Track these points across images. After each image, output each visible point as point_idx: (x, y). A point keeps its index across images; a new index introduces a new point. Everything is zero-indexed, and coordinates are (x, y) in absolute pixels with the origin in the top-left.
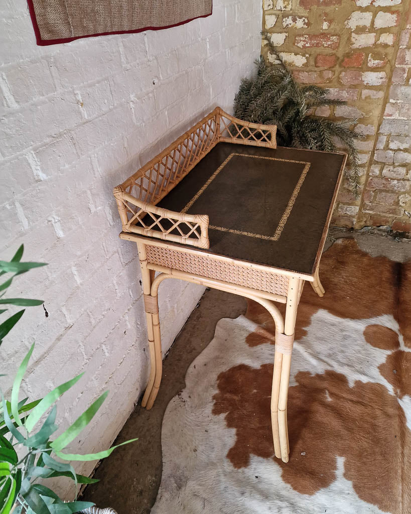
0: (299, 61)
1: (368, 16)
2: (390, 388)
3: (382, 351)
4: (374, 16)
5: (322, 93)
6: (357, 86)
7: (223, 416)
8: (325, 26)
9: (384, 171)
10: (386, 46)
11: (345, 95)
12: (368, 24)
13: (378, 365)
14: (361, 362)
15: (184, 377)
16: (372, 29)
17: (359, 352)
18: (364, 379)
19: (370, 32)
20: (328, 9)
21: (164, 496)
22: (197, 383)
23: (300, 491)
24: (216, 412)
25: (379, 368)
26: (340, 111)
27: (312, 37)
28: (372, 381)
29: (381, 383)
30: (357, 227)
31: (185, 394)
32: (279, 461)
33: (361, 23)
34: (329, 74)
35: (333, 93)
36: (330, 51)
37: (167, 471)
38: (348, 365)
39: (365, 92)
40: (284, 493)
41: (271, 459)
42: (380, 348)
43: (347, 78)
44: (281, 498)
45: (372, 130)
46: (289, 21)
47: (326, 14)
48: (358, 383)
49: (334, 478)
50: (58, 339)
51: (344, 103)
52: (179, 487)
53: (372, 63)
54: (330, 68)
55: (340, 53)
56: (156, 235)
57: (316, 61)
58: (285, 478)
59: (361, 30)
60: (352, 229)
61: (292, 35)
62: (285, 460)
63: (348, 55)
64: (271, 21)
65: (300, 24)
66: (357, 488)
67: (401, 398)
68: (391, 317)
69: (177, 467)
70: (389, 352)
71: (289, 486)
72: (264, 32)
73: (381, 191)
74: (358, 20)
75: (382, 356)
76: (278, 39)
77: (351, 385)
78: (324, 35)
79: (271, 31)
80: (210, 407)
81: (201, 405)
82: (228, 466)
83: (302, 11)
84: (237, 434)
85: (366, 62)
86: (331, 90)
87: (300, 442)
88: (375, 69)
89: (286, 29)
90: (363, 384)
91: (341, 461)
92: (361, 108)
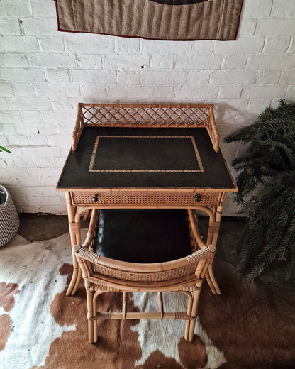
2: (141, 362)
3: (177, 353)
13: (160, 350)
17: (167, 332)
18: (141, 339)
21: (42, 244)
23: (51, 306)
25: (157, 351)
28: (142, 345)
29: (143, 354)
32: (66, 290)
38: (149, 324)
40: (49, 297)
41: (66, 285)
42: (179, 350)
44: (46, 295)
48: (136, 335)
49: (62, 325)
52: (47, 248)
58: (58, 296)
62: (67, 294)
66: (57, 341)
69: (56, 244)
70: (178, 359)
71: (53, 299)
75: (172, 353)
77: (133, 329)
82: (60, 266)
87: (80, 300)
90: (137, 339)
91: (73, 328)
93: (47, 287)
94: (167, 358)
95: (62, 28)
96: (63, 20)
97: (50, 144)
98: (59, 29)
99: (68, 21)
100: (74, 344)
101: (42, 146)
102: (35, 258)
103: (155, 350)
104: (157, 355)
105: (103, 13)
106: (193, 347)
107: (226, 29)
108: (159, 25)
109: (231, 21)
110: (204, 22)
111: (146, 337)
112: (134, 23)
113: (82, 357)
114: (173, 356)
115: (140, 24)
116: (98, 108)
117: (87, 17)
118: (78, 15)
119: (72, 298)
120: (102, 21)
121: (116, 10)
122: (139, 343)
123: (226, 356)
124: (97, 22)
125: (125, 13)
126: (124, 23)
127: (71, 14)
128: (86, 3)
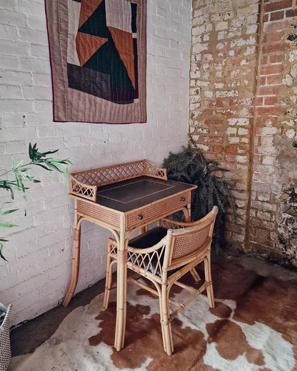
0: (206, 148)
1: (235, 129)
2: (206, 336)
3: (216, 317)
4: (238, 129)
5: (217, 165)
6: (234, 162)
7: (100, 321)
8: (216, 133)
9: (258, 214)
10: (245, 143)
11: (228, 166)
12: (235, 133)
14: (197, 318)
15: (92, 299)
16: (237, 135)
17: (200, 313)
18: (193, 327)
19: (237, 136)
20: (217, 126)
21: (47, 344)
22: (96, 303)
23: (116, 366)
24: (97, 318)
25: (207, 324)
26: (228, 175)
27: (210, 137)
28: (197, 329)
29: (203, 332)
30: (245, 251)
31: (86, 307)
32: (114, 349)
33: (232, 132)
34: (219, 155)
35: (223, 165)
36: (219, 144)
37: (55, 335)
38: (188, 318)
39: (238, 166)
40: (106, 363)
41: (110, 347)
43: (228, 157)
44: (103, 364)
45: (245, 187)
46: (200, 130)
47: (216, 128)
49: (140, 366)
50: (27, 229)
51: (229, 171)
52: (56, 344)
53: (240, 151)
54: (220, 152)
55: (224, 145)
56: (80, 195)
57: (213, 148)
58: (112, 357)
59: (232, 135)
60: (243, 252)
61: (202, 136)
62: (118, 349)
63: (228, 147)
64: (192, 130)
65: (205, 131)
67: (210, 343)
68: (234, 302)
69: (61, 335)
70: (219, 319)
71: (112, 361)
72: (190, 135)
73: (258, 228)
74: (230, 131)
75: (213, 319)
76: (196, 138)
77: (183, 327)
78: (216, 137)
79: (193, 134)
80: (96, 315)
81: (92, 313)
82: (87, 343)
83: (206, 126)
84: (101, 331)
85: (237, 151)
86: (222, 163)
87: (133, 344)
88: (241, 155)
89: (199, 134)
90: (191, 329)
91: (149, 360)
92: (237, 174)
93: (96, 360)
95: (56, 119)
96: (57, 114)
97: (35, 224)
98: (54, 121)
99: (61, 115)
100: (162, 366)
103: (205, 325)
104: (209, 326)
108: (114, 116)
111: (195, 324)
114: (216, 320)
116: (84, 175)
117: (74, 112)
118: (69, 111)
119: (125, 349)
123: (233, 299)
124: (80, 114)
127: (65, 110)
128: (74, 103)
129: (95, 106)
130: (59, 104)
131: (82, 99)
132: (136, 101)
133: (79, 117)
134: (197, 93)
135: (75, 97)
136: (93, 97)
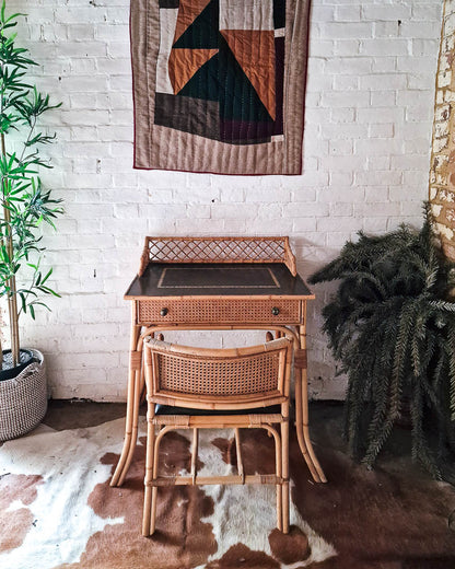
0: (448, 234)
2: (216, 557)
3: (268, 545)
7: (139, 443)
13: (243, 542)
14: (239, 527)
17: (253, 524)
18: (216, 531)
23: (89, 498)
24: (141, 439)
25: (240, 544)
28: (217, 538)
29: (220, 548)
32: (110, 480)
38: (227, 515)
40: (86, 488)
41: (110, 475)
42: (270, 542)
44: (82, 486)
46: (443, 194)
48: (210, 527)
52: (83, 437)
58: (98, 486)
61: (445, 208)
62: (112, 483)
64: (434, 193)
65: (449, 198)
66: (97, 535)
69: (95, 433)
70: (269, 552)
71: (92, 491)
72: (428, 205)
75: (260, 545)
76: (436, 210)
77: (205, 520)
79: (433, 201)
82: (101, 456)
83: (452, 187)
87: (129, 491)
89: (441, 202)
90: (211, 531)
91: (120, 520)
93: (84, 477)
94: (253, 552)
95: (137, 165)
96: (139, 159)
97: (105, 290)
98: (135, 167)
99: (144, 159)
100: (121, 538)
101: (96, 293)
102: (66, 447)
103: (236, 543)
104: (239, 549)
105: (177, 152)
106: (290, 539)
107: (290, 165)
108: (228, 163)
109: (294, 158)
110: (269, 160)
111: (223, 529)
112: (205, 160)
113: (133, 552)
114: (261, 550)
115: (210, 161)
116: (166, 242)
117: (162, 157)
118: (154, 155)
119: (118, 490)
120: (175, 158)
121: (189, 150)
122: (214, 535)
124: (170, 160)
125: (197, 152)
126: (196, 160)
127: (148, 155)
128: (162, 144)
129: (193, 148)
130: (141, 146)
131: (172, 138)
132: (277, 139)
133: (169, 164)
134: (445, 116)
135: (163, 137)
136: (189, 135)
